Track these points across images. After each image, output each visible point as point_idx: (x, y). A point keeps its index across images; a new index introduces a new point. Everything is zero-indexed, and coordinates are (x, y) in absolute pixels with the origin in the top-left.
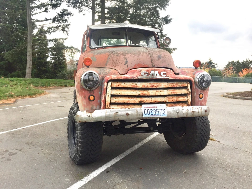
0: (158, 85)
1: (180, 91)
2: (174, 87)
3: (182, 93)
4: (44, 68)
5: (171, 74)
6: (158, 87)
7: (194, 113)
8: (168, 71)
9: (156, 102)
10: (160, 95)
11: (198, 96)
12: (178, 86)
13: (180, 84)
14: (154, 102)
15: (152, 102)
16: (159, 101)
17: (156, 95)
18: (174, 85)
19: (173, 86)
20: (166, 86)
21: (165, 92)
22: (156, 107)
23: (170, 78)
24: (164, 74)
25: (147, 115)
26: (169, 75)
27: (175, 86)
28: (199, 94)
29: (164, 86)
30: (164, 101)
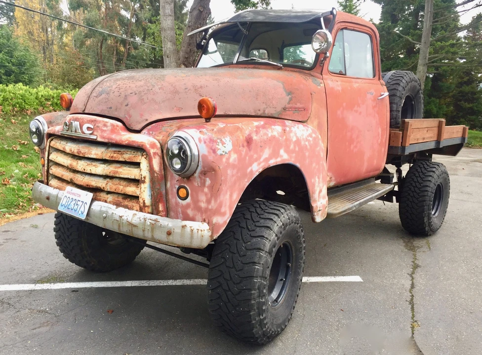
0: (87, 151)
1: (127, 172)
2: (113, 159)
3: (129, 177)
5: (103, 131)
6: (86, 156)
7: (134, 228)
8: (100, 122)
9: (87, 185)
10: (90, 172)
11: (175, 190)
12: (121, 159)
13: (127, 156)
14: (85, 185)
15: (82, 184)
16: (92, 186)
17: (85, 171)
18: (115, 155)
19: (112, 157)
20: (98, 154)
21: (101, 169)
22: (80, 196)
23: (99, 139)
24: (88, 128)
25: (63, 207)
26: (99, 131)
27: (115, 157)
28: (177, 187)
29: (95, 154)
30: (102, 187)
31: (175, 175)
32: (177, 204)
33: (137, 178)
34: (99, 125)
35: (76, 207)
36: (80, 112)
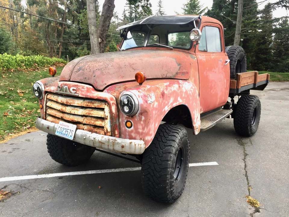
0: (72, 102)
1: (96, 113)
2: (88, 106)
3: (98, 116)
4: (263, 56)
5: (82, 91)
6: (72, 105)
7: (102, 144)
8: (80, 86)
9: (72, 120)
10: (74, 113)
11: (124, 123)
12: (93, 107)
13: (96, 105)
14: (70, 120)
15: (69, 120)
16: (75, 121)
17: (71, 113)
18: (89, 104)
19: (87, 105)
20: (79, 104)
21: (81, 112)
22: (68, 127)
23: (80, 96)
24: (73, 90)
25: (59, 133)
26: (80, 92)
27: (89, 105)
28: (126, 121)
29: (77, 104)
30: (81, 122)
31: (124, 115)
32: (126, 130)
33: (102, 117)
34: (80, 88)
35: (66, 133)
36: (67, 80)
